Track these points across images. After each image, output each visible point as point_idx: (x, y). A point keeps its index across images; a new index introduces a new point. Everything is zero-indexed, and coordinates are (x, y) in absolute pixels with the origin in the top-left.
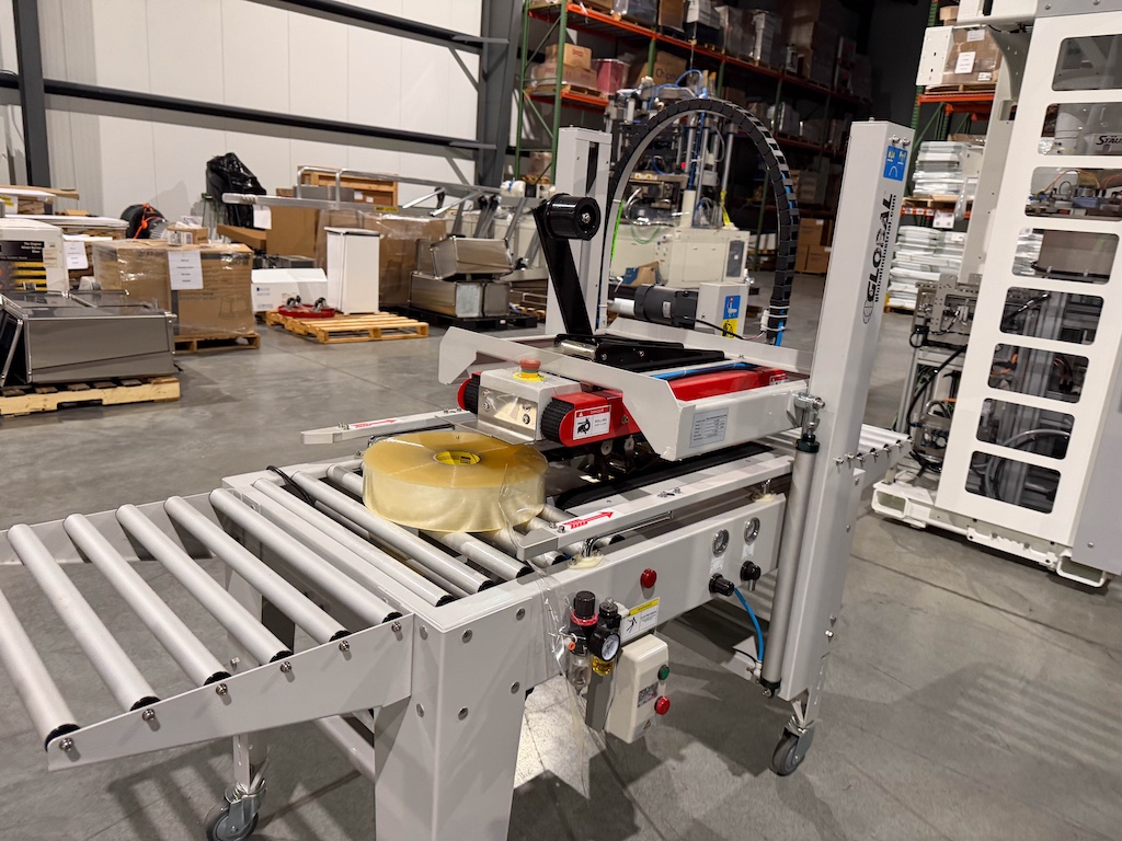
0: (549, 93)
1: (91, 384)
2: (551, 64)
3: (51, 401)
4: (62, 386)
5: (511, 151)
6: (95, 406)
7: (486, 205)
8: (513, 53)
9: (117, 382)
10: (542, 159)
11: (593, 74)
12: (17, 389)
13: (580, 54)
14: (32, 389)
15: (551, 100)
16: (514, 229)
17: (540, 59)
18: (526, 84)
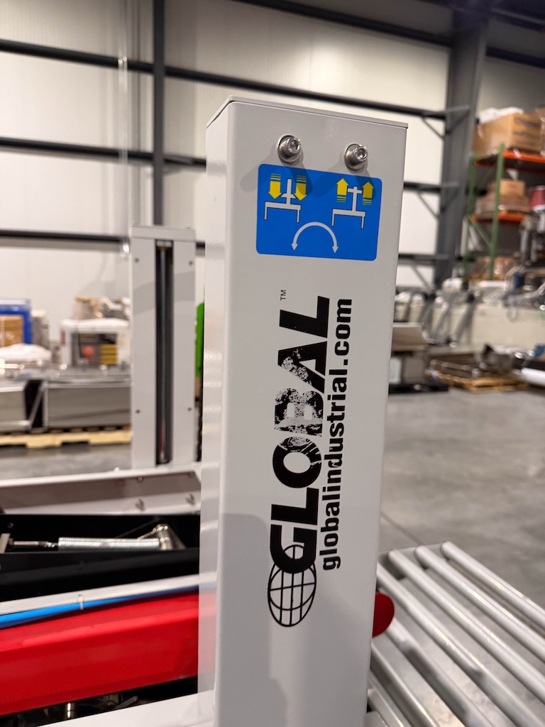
0: (487, 216)
1: (85, 429)
2: (492, 196)
3: (57, 439)
4: (66, 430)
5: (460, 258)
6: (83, 445)
7: (429, 298)
8: (462, 192)
9: (101, 428)
10: (484, 263)
11: (526, 200)
12: (40, 430)
13: (514, 187)
14: (49, 431)
15: (490, 221)
16: (448, 314)
17: (483, 193)
18: (473, 211)
